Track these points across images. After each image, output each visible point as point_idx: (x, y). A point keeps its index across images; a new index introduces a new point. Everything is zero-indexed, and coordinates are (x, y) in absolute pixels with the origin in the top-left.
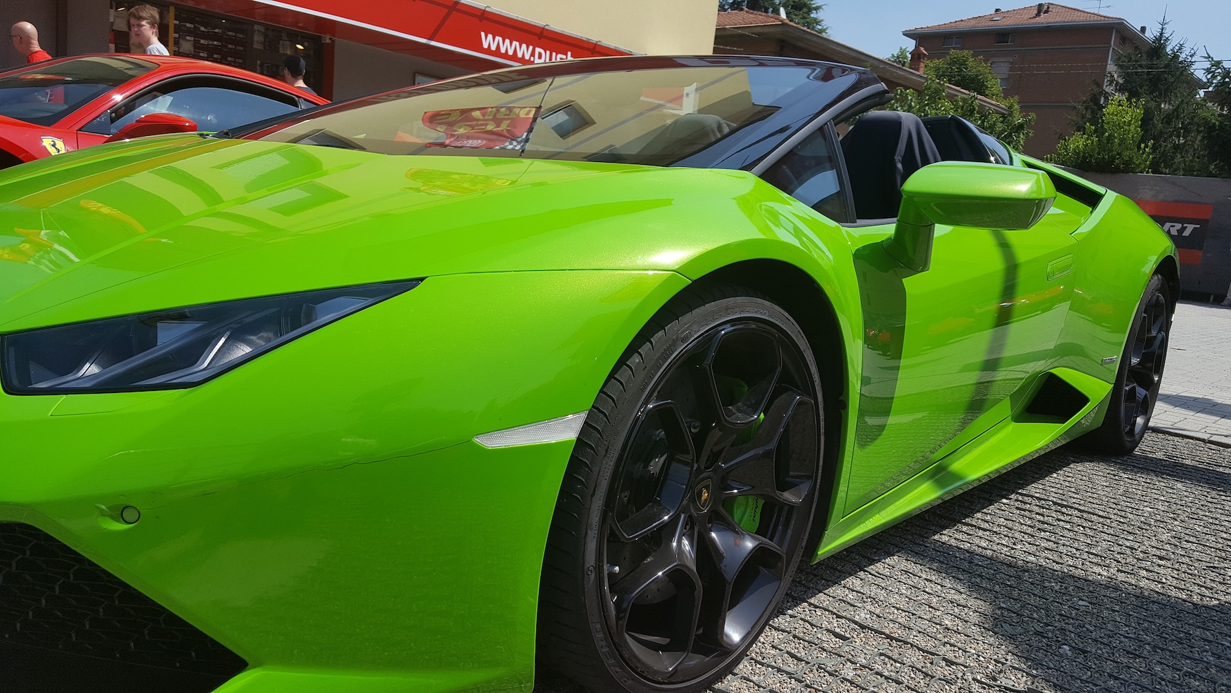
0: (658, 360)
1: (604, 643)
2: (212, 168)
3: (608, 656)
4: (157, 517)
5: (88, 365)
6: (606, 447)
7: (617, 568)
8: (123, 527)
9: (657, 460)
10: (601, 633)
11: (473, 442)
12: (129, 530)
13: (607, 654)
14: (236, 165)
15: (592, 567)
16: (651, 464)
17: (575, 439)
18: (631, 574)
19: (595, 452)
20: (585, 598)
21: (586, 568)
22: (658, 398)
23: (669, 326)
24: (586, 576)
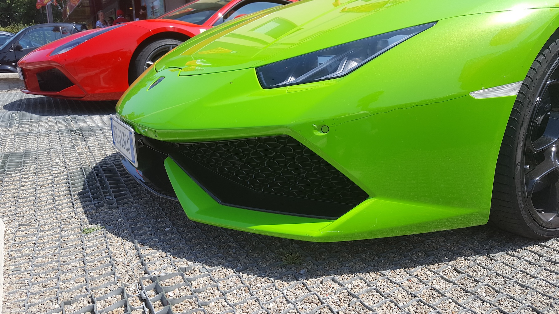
0: (553, 57)
1: (522, 202)
2: (248, 31)
3: (523, 209)
4: (336, 130)
5: (290, 77)
6: (528, 102)
7: (528, 166)
8: (323, 134)
9: (540, 117)
10: (521, 197)
11: (469, 95)
12: (325, 135)
13: (523, 208)
14: (266, 24)
15: (519, 163)
16: (537, 119)
17: (517, 95)
18: (533, 171)
19: (522, 104)
20: (515, 178)
21: (516, 164)
22: (551, 79)
23: (558, 40)
24: (516, 168)
